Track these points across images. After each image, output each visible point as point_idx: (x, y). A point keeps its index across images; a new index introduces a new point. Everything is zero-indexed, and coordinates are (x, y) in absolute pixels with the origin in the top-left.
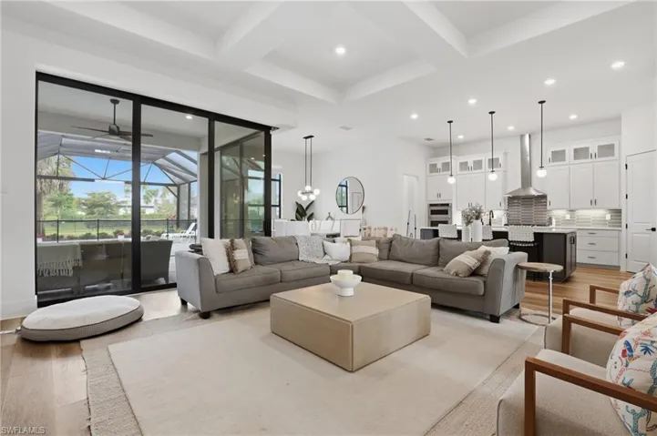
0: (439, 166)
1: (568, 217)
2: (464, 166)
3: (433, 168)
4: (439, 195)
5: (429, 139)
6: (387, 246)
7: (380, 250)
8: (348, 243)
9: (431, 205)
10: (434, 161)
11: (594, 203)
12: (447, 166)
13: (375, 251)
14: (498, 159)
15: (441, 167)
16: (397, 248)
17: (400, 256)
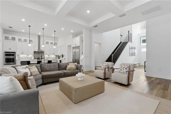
1: (48, 57)
2: (20, 40)
4: (10, 49)
6: (40, 67)
7: (38, 69)
9: (6, 52)
10: (7, 35)
11: (54, 54)
12: (14, 39)
14: (32, 40)
15: (11, 38)
16: (44, 67)
17: (47, 69)
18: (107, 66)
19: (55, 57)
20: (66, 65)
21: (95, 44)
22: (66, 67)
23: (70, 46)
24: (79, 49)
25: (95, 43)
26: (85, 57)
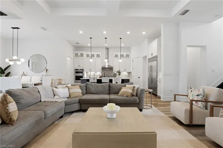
0: (79, 54)
2: (88, 55)
3: (76, 55)
4: (79, 66)
5: (78, 43)
6: (85, 88)
7: (82, 90)
8: (67, 88)
9: (76, 70)
10: (77, 52)
11: (125, 70)
12: (82, 55)
13: (80, 91)
14: (99, 54)
15: (80, 55)
16: (90, 88)
17: (93, 92)
18: (201, 96)
19: (127, 74)
20: (120, 87)
21: (188, 48)
22: (120, 89)
23: (145, 57)
24: (156, 62)
25: (188, 46)
26: (165, 75)
